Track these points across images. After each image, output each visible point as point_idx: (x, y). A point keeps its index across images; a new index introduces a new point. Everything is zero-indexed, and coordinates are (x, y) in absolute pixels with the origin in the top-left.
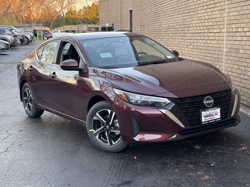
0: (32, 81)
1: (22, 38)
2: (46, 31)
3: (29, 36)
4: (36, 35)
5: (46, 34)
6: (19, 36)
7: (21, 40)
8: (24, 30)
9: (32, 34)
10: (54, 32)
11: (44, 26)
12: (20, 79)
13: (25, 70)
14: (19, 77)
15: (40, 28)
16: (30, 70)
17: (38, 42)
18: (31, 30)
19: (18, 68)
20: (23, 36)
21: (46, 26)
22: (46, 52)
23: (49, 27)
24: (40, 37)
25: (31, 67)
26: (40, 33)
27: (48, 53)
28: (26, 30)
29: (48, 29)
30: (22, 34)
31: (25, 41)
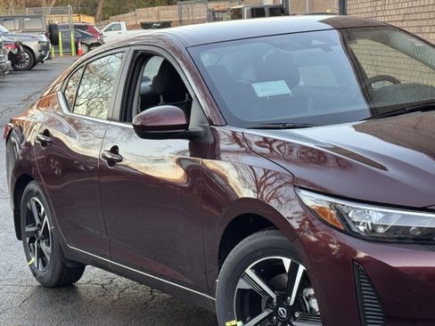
0: (49, 176)
1: (15, 52)
2: (85, 27)
3: (34, 46)
4: (54, 41)
5: (85, 36)
6: (7, 44)
7: (11, 56)
8: (22, 25)
9: (45, 39)
10: (110, 29)
11: (78, 12)
13: (28, 144)
14: (11, 169)
15: (66, 19)
16: (44, 143)
17: (61, 62)
18: (40, 25)
19: (8, 138)
20: (17, 45)
21: (85, 13)
23: (93, 15)
24: (66, 45)
25: (46, 133)
26: (67, 34)
28: (27, 27)
29: (89, 20)
30: (15, 39)
31: (23, 61)
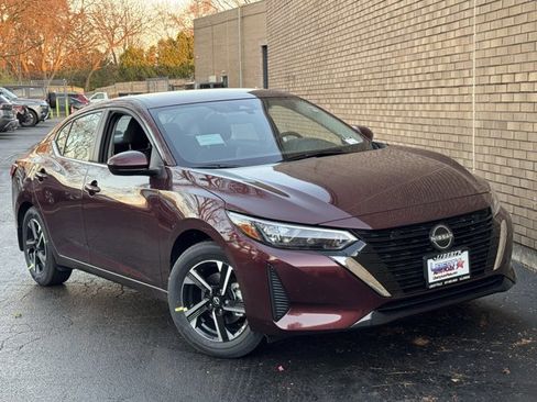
0: (45, 204)
1: (22, 113)
2: (77, 96)
3: (37, 108)
4: (53, 106)
5: (76, 102)
6: (16, 107)
7: (19, 116)
8: (27, 93)
9: (45, 104)
10: (95, 98)
11: (71, 85)
12: (18, 200)
13: (29, 180)
14: (16, 198)
15: (62, 90)
16: (41, 179)
17: (57, 119)
18: (42, 93)
19: (13, 175)
20: (23, 108)
21: (76, 86)
22: (76, 139)
23: (83, 87)
24: (62, 109)
25: (43, 171)
26: (62, 101)
27: (80, 139)
28: (32, 95)
29: (80, 91)
30: (23, 104)
31: (28, 120)
